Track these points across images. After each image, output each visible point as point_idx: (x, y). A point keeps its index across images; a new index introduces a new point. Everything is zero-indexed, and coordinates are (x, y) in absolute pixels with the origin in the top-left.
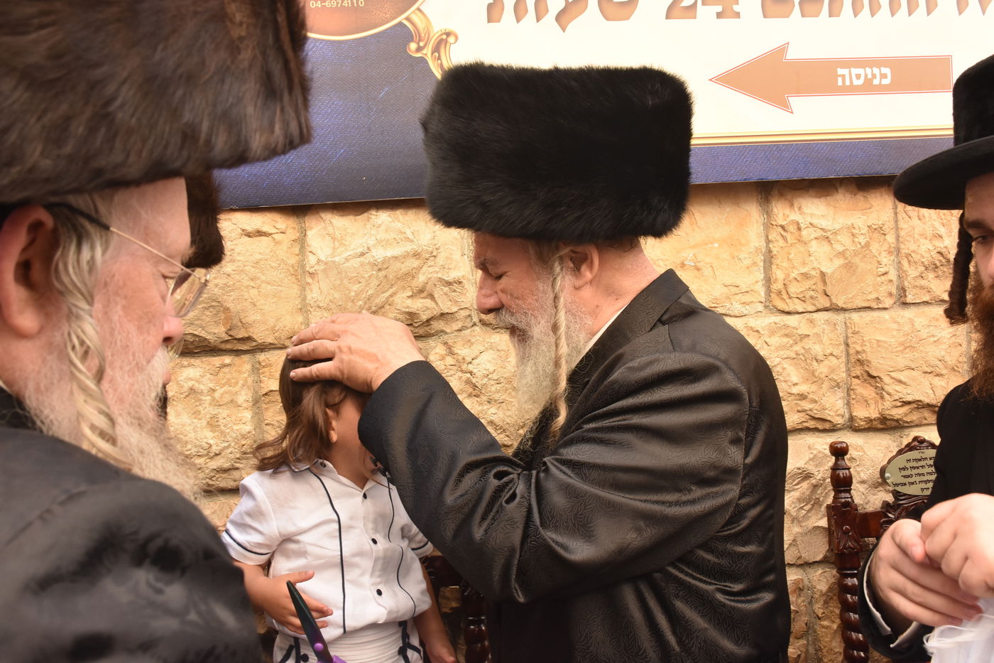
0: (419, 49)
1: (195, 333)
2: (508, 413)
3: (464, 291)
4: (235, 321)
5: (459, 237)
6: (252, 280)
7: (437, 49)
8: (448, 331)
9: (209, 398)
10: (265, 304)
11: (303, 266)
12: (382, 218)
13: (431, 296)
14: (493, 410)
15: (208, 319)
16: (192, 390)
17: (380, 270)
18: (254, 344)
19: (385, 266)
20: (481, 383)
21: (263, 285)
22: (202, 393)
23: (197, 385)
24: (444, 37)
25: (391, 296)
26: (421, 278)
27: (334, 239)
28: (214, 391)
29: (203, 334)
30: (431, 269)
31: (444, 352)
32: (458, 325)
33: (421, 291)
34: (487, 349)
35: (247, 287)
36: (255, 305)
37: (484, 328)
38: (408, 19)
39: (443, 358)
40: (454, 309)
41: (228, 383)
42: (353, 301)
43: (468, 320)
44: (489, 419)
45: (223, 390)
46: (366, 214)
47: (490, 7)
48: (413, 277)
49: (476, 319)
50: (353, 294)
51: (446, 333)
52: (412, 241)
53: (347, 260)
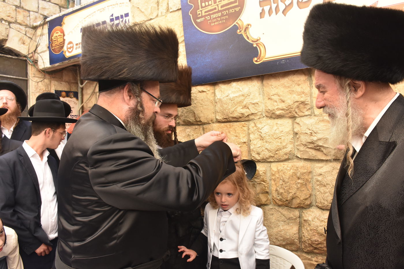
0: (240, 31)
1: (187, 119)
2: (272, 146)
3: (259, 106)
4: (196, 116)
5: (258, 89)
6: (201, 105)
7: (245, 31)
8: (255, 119)
9: (192, 137)
10: (204, 111)
11: (215, 100)
12: (234, 84)
13: (248, 108)
14: (267, 145)
15: (190, 116)
16: (188, 134)
17: (232, 100)
18: (202, 123)
19: (233, 99)
20: (263, 136)
21: (204, 106)
22: (190, 136)
23: (189, 133)
24: (247, 26)
25: (236, 108)
26: (245, 103)
27: (222, 92)
28: (193, 135)
29: (189, 120)
30: (248, 100)
31: (254, 126)
32: (258, 117)
33: (245, 106)
34: (266, 125)
35: (200, 107)
36: (202, 112)
37: (267, 118)
38: (237, 23)
39: (253, 127)
40: (256, 112)
41: (197, 133)
42: (225, 110)
43: (262, 115)
44: (266, 148)
45: (196, 135)
46: (230, 84)
47: (261, 13)
48: (242, 102)
49: (264, 115)
50: (225, 108)
51: (255, 120)
52: (241, 91)
53: (224, 98)
